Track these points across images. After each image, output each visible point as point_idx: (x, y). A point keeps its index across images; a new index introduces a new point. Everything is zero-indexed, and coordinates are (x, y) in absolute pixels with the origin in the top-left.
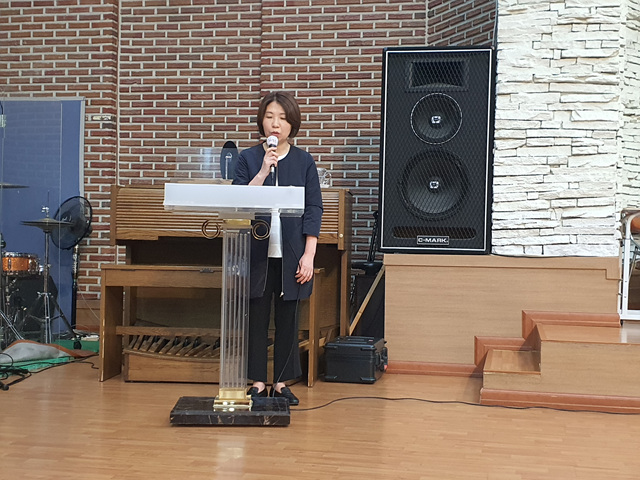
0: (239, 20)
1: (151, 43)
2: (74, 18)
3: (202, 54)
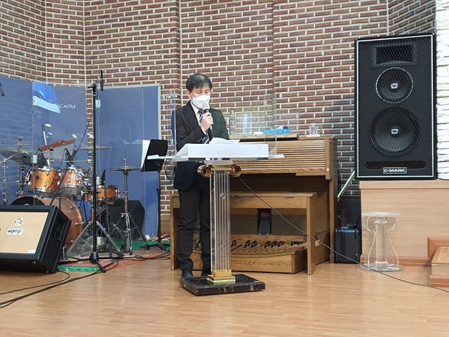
0: (258, 25)
1: (201, 45)
2: (152, 32)
3: (234, 50)
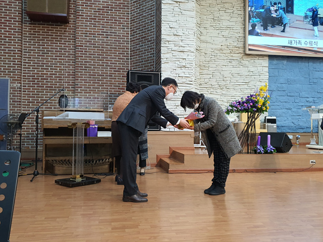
0: (67, 55)
1: (35, 61)
2: (5, 50)
3: (53, 65)
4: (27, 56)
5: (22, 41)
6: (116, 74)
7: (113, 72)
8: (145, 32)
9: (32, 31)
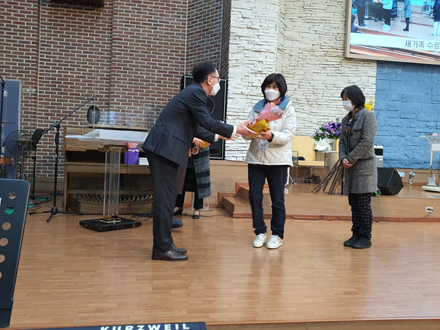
0: (100, 51)
1: (55, 57)
2: (16, 42)
3: (81, 65)
4: (46, 51)
5: (38, 30)
6: (166, 79)
7: (162, 77)
8: (208, 22)
9: (53, 16)
